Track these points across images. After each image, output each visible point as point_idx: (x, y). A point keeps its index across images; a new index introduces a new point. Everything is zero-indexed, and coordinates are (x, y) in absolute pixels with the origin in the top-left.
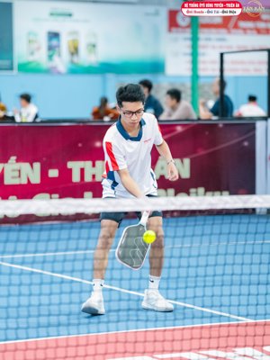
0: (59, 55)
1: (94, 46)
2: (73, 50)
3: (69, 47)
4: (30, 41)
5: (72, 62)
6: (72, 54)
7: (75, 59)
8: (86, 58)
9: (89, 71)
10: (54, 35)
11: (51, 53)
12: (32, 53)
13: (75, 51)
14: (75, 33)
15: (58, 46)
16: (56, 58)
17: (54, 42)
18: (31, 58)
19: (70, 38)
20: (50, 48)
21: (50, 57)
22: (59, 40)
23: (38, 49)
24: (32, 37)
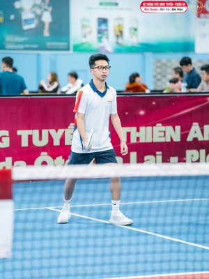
0: (107, 38)
1: (136, 30)
2: (118, 33)
3: (115, 31)
4: (83, 26)
5: (118, 43)
6: (118, 36)
7: (120, 41)
8: (129, 40)
9: (131, 50)
10: (103, 21)
11: (100, 36)
12: (85, 36)
13: (120, 34)
14: (121, 19)
15: (107, 30)
16: (104, 40)
17: (103, 27)
18: (84, 40)
19: (117, 23)
20: (100, 32)
21: (100, 39)
22: (107, 26)
23: (90, 32)
24: (84, 23)
